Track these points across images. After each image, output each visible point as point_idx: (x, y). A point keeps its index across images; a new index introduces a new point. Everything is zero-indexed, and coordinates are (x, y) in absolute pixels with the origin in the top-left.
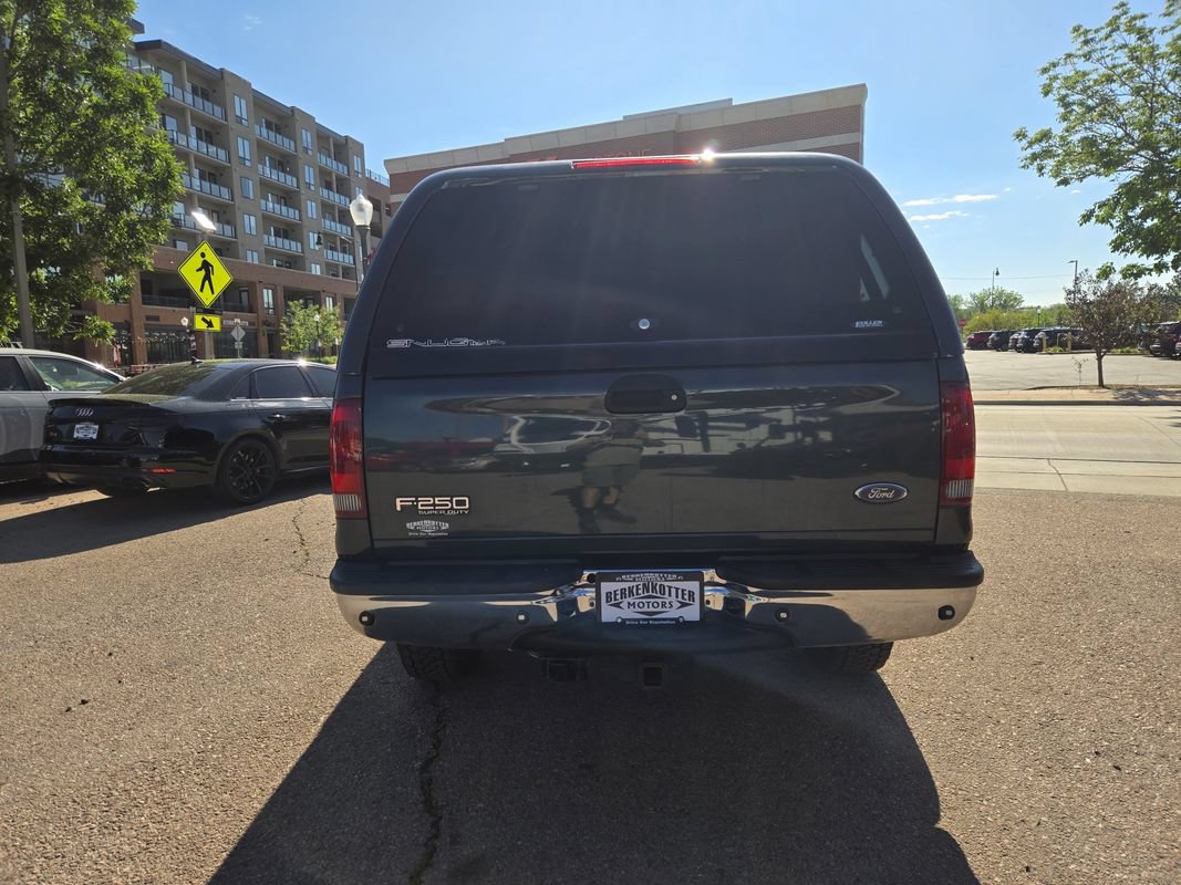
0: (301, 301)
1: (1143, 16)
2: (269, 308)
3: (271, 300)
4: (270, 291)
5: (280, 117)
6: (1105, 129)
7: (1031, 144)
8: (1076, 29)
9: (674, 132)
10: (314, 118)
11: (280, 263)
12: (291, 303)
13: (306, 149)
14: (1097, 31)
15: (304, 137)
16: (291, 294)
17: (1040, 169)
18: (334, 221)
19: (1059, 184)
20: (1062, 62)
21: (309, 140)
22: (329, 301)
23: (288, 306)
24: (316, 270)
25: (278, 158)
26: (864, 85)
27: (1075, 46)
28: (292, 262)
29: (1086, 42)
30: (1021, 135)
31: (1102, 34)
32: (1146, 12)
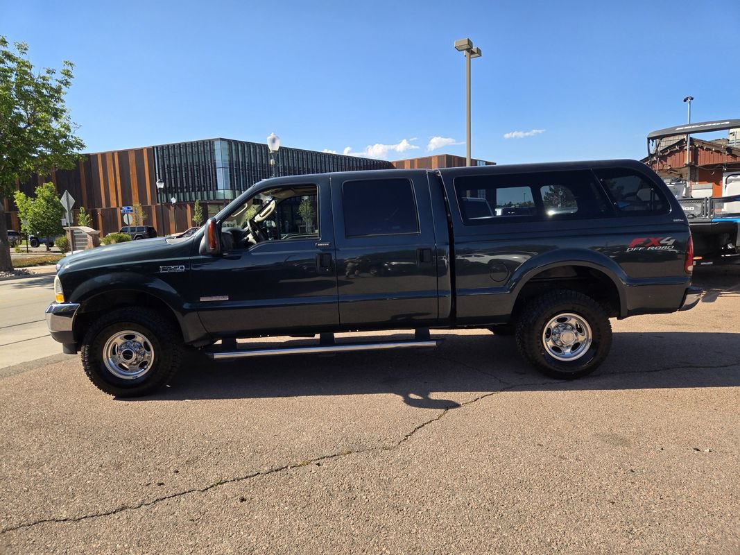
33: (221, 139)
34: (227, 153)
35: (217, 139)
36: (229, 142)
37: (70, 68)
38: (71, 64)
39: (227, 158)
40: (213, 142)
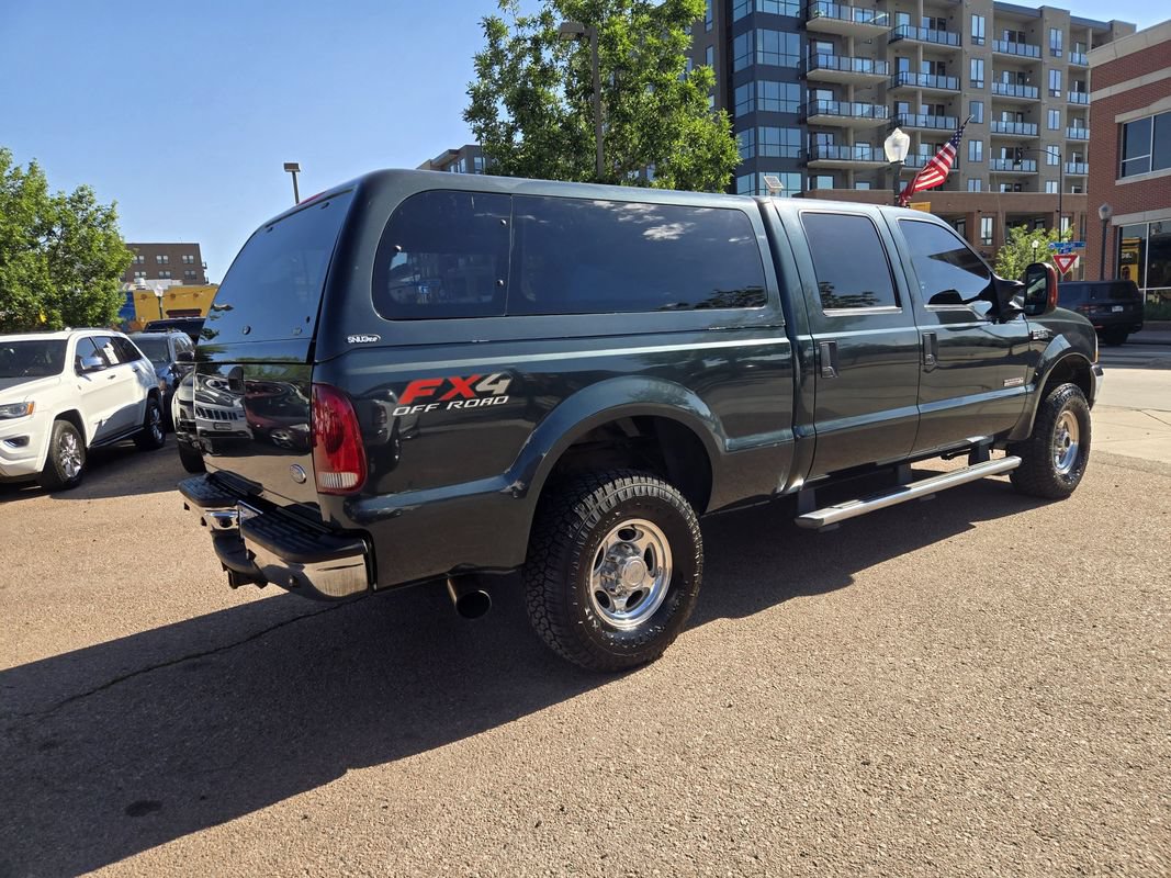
0: (1025, 226)
2: (987, 238)
3: (990, 229)
4: (990, 220)
5: (1027, 24)
10: (1067, 12)
11: (1009, 187)
12: (1013, 230)
13: (1053, 52)
15: (1053, 37)
16: (1014, 220)
18: (1084, 127)
21: (1059, 38)
22: (1065, 222)
23: (1010, 234)
24: (1052, 188)
25: (1017, 70)
28: (1023, 183)
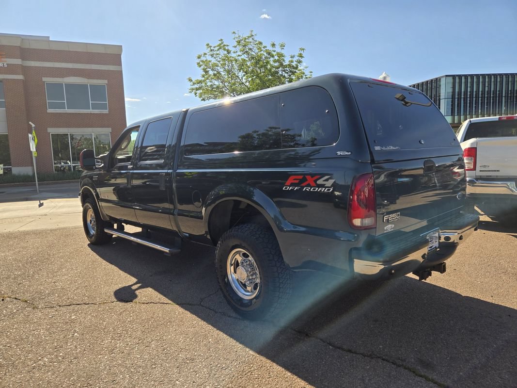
1: (228, 46)
6: (216, 83)
7: (194, 84)
8: (208, 45)
9: (20, 47)
14: (214, 47)
17: (196, 94)
19: (202, 100)
20: (203, 55)
26: (121, 46)
27: (207, 51)
29: (211, 50)
30: (190, 80)
31: (216, 49)
32: (228, 44)
33: (447, 76)
34: (451, 85)
35: (443, 77)
36: (454, 77)
37: (302, 52)
38: (303, 49)
39: (451, 90)
40: (440, 79)
